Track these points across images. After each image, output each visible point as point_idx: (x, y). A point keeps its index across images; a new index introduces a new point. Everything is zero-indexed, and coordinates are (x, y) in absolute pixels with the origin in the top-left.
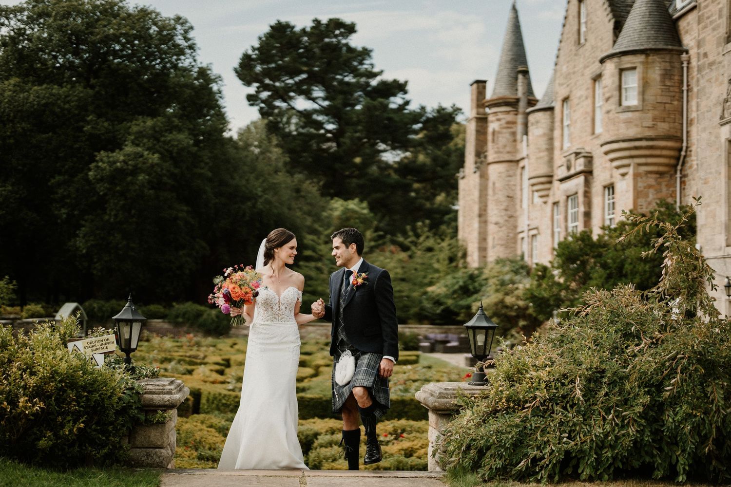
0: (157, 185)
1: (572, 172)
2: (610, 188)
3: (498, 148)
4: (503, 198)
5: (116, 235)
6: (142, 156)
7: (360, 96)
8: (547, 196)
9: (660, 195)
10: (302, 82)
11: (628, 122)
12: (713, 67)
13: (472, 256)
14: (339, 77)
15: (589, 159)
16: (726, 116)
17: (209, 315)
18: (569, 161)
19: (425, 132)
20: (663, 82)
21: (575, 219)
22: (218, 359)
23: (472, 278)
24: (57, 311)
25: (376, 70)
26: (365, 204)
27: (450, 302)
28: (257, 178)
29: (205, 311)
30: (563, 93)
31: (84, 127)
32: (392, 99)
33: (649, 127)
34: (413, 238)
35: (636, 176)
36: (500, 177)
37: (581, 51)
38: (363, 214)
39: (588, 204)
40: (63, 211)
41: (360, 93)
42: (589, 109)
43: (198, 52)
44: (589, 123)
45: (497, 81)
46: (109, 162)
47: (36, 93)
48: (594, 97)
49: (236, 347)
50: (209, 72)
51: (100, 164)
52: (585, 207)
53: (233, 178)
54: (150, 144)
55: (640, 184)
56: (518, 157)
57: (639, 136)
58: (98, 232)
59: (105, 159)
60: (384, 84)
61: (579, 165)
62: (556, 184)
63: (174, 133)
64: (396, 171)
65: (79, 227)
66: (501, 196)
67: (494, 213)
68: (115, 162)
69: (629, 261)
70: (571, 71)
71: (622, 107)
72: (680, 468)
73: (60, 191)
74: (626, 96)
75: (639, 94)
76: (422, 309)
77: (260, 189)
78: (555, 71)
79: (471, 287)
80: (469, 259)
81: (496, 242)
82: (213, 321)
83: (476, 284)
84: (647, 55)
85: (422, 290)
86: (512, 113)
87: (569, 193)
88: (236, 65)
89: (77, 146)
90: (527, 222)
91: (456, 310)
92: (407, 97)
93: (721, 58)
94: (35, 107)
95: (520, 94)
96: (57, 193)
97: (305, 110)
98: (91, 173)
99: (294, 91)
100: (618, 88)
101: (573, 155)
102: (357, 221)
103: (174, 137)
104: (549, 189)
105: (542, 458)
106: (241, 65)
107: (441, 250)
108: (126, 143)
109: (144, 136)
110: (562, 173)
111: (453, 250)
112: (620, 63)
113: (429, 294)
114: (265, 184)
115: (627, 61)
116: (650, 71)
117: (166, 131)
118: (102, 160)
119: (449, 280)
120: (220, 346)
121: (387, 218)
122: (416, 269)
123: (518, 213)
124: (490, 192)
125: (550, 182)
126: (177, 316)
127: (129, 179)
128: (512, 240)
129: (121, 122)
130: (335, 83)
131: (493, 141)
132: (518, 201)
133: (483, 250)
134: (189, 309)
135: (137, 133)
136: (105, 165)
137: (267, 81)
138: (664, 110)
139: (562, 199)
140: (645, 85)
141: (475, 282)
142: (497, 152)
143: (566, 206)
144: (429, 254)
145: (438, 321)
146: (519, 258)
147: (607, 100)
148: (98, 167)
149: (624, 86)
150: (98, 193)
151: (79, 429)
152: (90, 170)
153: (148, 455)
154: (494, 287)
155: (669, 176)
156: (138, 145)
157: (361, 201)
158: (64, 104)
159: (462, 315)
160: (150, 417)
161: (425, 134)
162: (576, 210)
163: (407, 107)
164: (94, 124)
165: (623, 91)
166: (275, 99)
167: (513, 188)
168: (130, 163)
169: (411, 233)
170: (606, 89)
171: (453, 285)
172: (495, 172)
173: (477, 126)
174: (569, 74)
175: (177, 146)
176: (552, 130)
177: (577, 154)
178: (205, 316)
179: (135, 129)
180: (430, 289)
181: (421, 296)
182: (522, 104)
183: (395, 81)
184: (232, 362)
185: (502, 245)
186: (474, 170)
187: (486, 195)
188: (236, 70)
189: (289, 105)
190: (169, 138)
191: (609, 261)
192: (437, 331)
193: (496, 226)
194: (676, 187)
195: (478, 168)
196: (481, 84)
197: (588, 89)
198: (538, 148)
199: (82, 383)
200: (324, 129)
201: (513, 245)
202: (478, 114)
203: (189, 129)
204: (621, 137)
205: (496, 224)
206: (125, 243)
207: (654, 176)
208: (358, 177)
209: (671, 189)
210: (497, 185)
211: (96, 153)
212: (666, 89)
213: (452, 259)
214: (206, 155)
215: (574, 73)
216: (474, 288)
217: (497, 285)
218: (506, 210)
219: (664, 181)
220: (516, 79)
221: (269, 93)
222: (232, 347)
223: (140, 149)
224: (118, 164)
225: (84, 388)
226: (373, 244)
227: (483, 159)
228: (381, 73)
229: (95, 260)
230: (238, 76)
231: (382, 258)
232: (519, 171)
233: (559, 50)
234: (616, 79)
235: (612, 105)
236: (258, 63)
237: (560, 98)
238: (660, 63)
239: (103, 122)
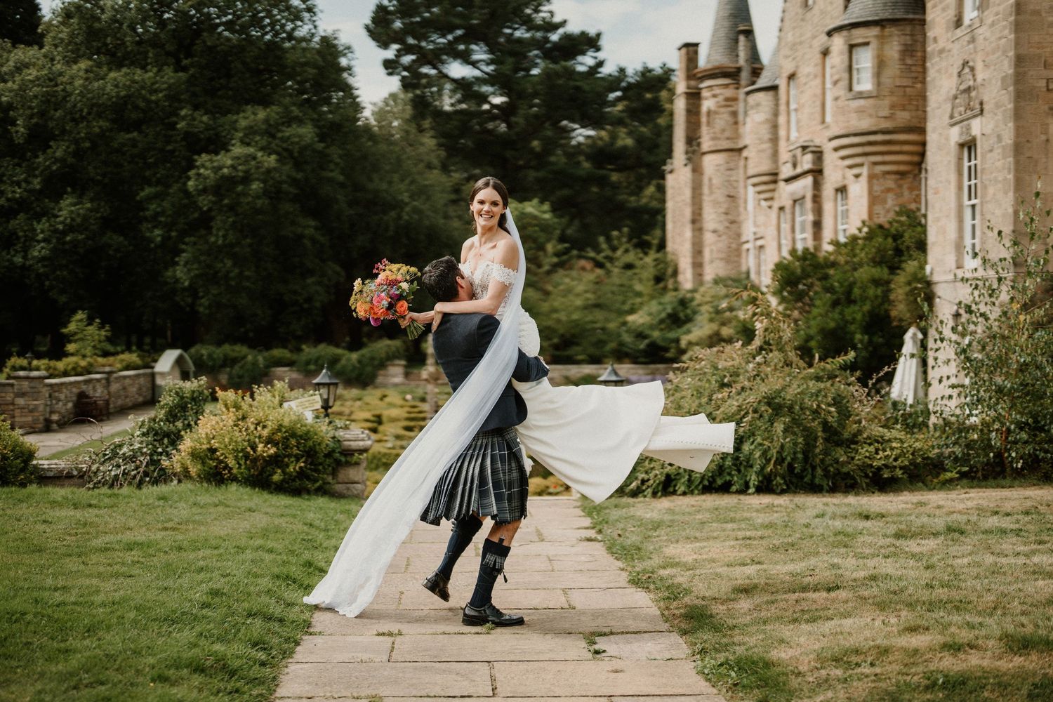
0: (274, 194)
1: (799, 170)
2: (842, 190)
3: (714, 133)
4: (722, 199)
5: (226, 261)
6: (254, 158)
7: (537, 56)
8: (772, 199)
9: (900, 201)
10: (458, 40)
11: (860, 111)
12: (943, 55)
13: (684, 274)
14: (508, 31)
15: (818, 155)
16: (956, 115)
17: (349, 360)
18: (794, 156)
19: (625, 103)
20: (902, 60)
21: (803, 231)
22: (368, 415)
23: (683, 303)
24: (156, 361)
25: (557, 19)
26: (546, 207)
27: (656, 334)
28: (402, 180)
29: (343, 355)
30: (788, 68)
31: (176, 123)
32: (580, 58)
33: (885, 117)
34: (609, 253)
35: (871, 177)
36: (718, 170)
37: (809, 15)
38: (544, 219)
39: (818, 211)
40: (157, 232)
41: (536, 52)
42: (819, 91)
43: (320, 15)
44: (818, 109)
45: (712, 44)
46: (214, 167)
47: (116, 80)
48: (824, 76)
49: (387, 400)
50: (336, 42)
51: (202, 171)
52: (814, 215)
53: (371, 180)
54: (264, 143)
55: (876, 188)
56: (740, 146)
57: (874, 129)
58: (202, 258)
59: (208, 164)
60: (568, 37)
61: (807, 162)
62: (782, 184)
63: (294, 126)
64: (589, 157)
65: (178, 252)
66: (720, 195)
67: (711, 218)
68: (220, 168)
69: (859, 284)
70: (798, 40)
71: (853, 93)
72: (751, 484)
73: (153, 207)
74: (858, 79)
75: (873, 77)
76: (621, 344)
77: (406, 194)
78: (780, 38)
79: (682, 315)
80: (681, 278)
81: (715, 255)
82: (354, 367)
83: (689, 311)
84: (883, 27)
85: (621, 320)
86: (732, 86)
87: (797, 197)
88: (368, 21)
89: (169, 148)
90: (752, 229)
91: (662, 344)
92: (601, 55)
93: (950, 46)
94: (114, 100)
95: (742, 61)
96: (148, 209)
97: (463, 79)
98: (191, 183)
99: (447, 54)
100: (847, 69)
101: (800, 150)
102: (537, 228)
103: (294, 132)
104: (773, 190)
105: (648, 480)
106: (374, 20)
107: (643, 267)
108: (233, 142)
109: (255, 133)
110: (786, 171)
111: (659, 267)
112: (849, 38)
113: (629, 325)
114: (413, 187)
115: (859, 35)
116: (887, 47)
117: (283, 124)
118: (203, 166)
119: (654, 306)
120: (367, 399)
121: (576, 222)
122: (613, 293)
123: (742, 218)
124: (706, 190)
125: (775, 182)
126: (308, 363)
127: (240, 188)
128: (734, 252)
129: (225, 114)
130: (502, 40)
131: (708, 123)
132: (741, 202)
133: (698, 265)
134: (323, 353)
135: (246, 128)
136: (209, 172)
137: (411, 41)
138: (904, 95)
139: (788, 203)
140: (880, 65)
141: (686, 308)
142: (713, 139)
143: (793, 214)
144: (629, 273)
145: (642, 360)
146: (744, 276)
147: (835, 83)
148: (199, 175)
149: (855, 66)
150: (201, 209)
151: (301, 468)
152: (189, 178)
153: (348, 489)
154: (707, 316)
155: (911, 176)
156: (248, 144)
157: (542, 202)
158: (151, 94)
159: (672, 350)
160: (349, 459)
161: (627, 106)
162: (803, 218)
163: (600, 70)
164: (189, 119)
165: (855, 73)
166: (422, 65)
167: (735, 184)
168: (240, 168)
169: (604, 246)
170: (834, 70)
171: (660, 312)
172: (711, 163)
173: (688, 104)
174: (794, 45)
175: (297, 143)
176: (776, 114)
177: (804, 148)
178: (343, 362)
179: (243, 123)
180: (630, 318)
181: (619, 327)
182: (745, 75)
183: (583, 34)
184: (384, 419)
185: (721, 259)
186: (685, 162)
187: (701, 194)
188: (367, 27)
189: (440, 72)
190: (287, 134)
191: (836, 284)
192: (641, 372)
193: (714, 235)
194: (920, 190)
195: (689, 159)
196: (691, 49)
197: (816, 65)
198: (760, 139)
199: (300, 433)
200: (489, 103)
201: (736, 259)
202: (688, 87)
203: (312, 120)
204: (852, 130)
205: (714, 231)
206: (237, 271)
207: (893, 177)
208: (537, 169)
209: (916, 192)
210: (714, 181)
211: (196, 157)
212: (908, 68)
213: (658, 279)
214: (335, 152)
215: (801, 43)
216: (686, 316)
217: (710, 313)
218: (726, 214)
219: (906, 183)
220: (737, 41)
221: (413, 57)
222: (381, 399)
223: (251, 150)
224: (225, 170)
225: (301, 437)
226: (555, 260)
227: (696, 148)
228: (563, 23)
229: (201, 294)
230: (370, 36)
231: (567, 280)
232: (742, 163)
233: (784, 11)
234: (846, 57)
235: (841, 91)
236: (398, 18)
237: (786, 74)
238: (899, 36)
239: (201, 116)
